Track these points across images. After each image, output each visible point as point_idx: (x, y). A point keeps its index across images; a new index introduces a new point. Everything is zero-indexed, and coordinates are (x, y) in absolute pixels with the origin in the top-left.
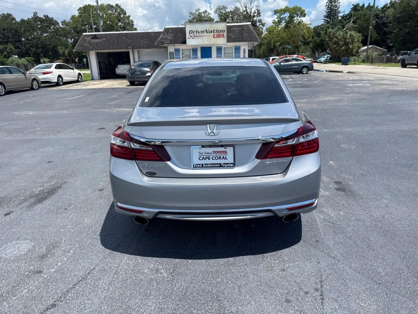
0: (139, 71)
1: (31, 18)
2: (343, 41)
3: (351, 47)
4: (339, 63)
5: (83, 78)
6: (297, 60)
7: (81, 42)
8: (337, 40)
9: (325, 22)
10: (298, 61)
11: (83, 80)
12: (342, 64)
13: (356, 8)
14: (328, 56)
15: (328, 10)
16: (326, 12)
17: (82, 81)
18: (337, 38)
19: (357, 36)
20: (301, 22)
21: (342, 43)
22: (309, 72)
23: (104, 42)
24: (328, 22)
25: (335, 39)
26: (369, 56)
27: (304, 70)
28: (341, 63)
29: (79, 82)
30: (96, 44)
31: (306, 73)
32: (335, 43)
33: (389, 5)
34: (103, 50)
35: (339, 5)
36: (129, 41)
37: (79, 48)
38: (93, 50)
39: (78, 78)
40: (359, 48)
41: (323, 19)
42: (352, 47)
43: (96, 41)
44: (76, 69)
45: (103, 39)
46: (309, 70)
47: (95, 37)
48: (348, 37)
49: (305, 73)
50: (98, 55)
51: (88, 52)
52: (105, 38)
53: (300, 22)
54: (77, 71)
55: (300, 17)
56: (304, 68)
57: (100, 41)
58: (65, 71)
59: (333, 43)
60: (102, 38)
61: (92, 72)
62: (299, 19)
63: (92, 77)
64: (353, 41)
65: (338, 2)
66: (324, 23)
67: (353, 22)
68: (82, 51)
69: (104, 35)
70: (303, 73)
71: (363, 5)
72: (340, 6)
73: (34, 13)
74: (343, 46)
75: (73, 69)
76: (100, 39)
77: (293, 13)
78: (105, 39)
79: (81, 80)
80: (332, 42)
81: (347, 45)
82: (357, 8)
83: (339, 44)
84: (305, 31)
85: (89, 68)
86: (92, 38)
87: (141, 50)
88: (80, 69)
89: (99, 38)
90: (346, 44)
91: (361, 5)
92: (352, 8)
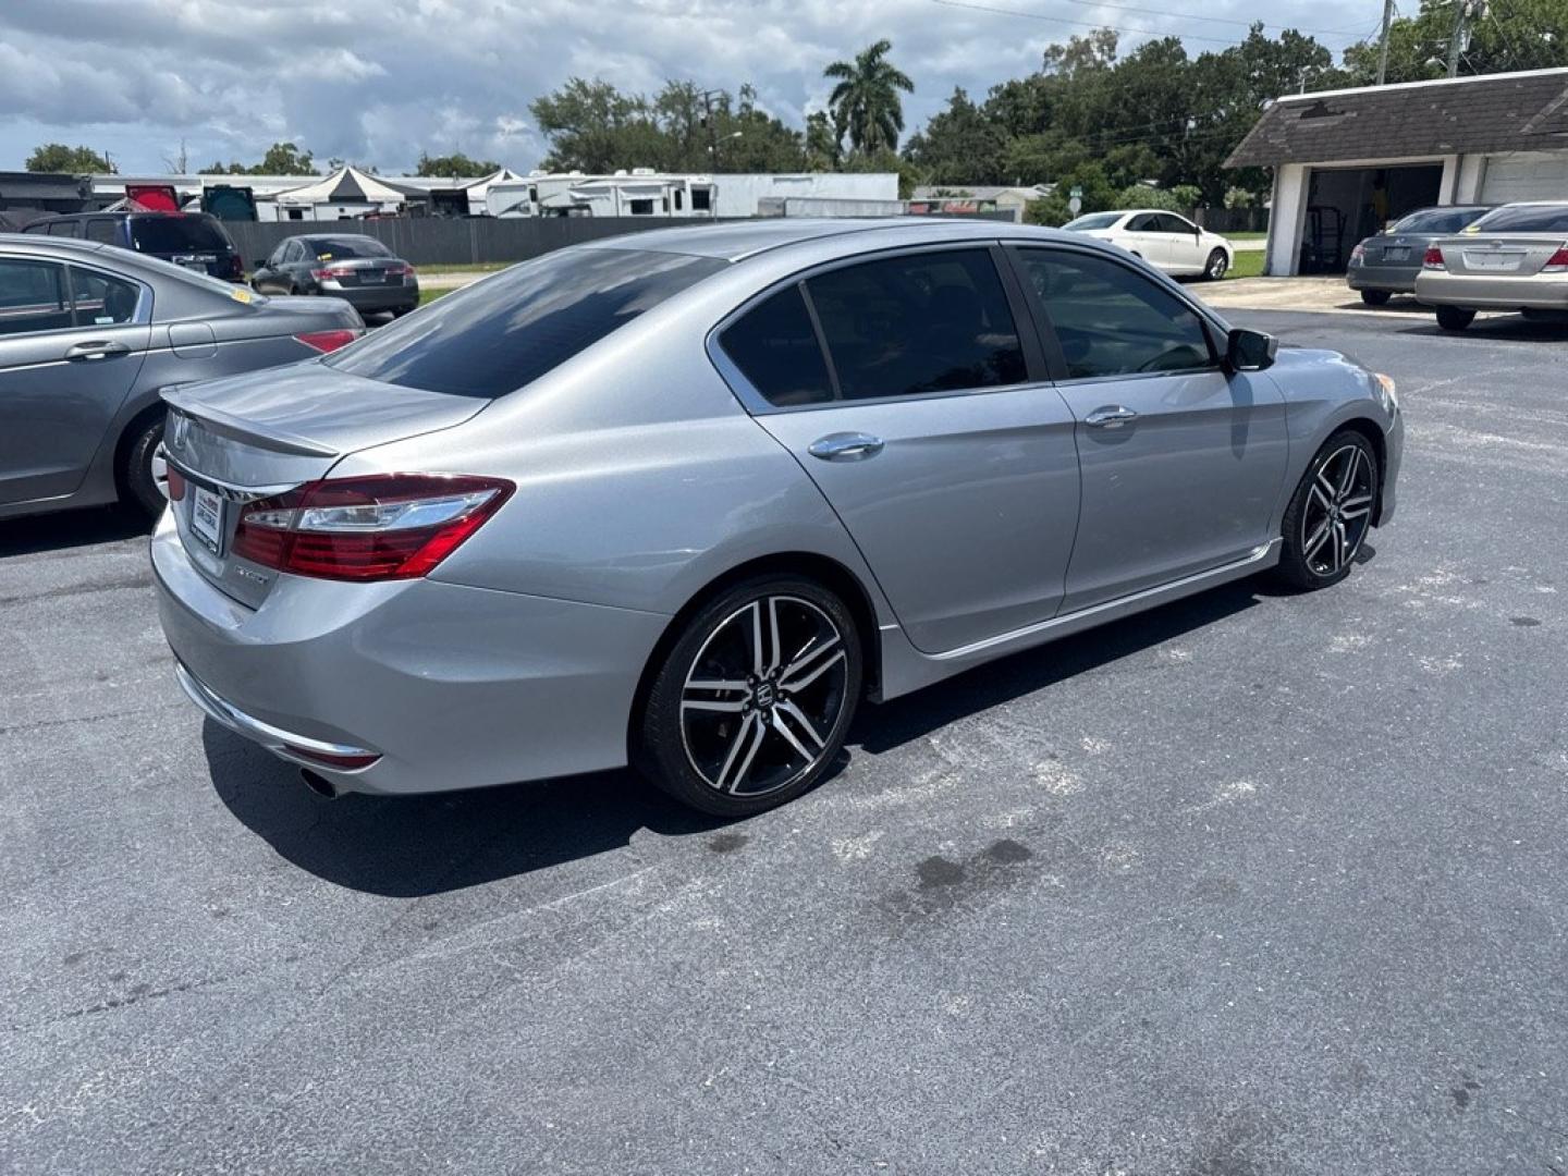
0: (1406, 248)
1: (1240, 45)
5: (1230, 267)
7: (1262, 130)
11: (1225, 275)
17: (1221, 279)
23: (1346, 126)
29: (1211, 279)
30: (1313, 136)
34: (1332, 158)
36: (1454, 119)
37: (1245, 154)
38: (1293, 160)
39: (1210, 265)
43: (1318, 123)
44: (1208, 229)
45: (1348, 115)
47: (1318, 109)
50: (1314, 179)
51: (1279, 168)
52: (1352, 111)
54: (1210, 240)
57: (1330, 124)
58: (1163, 240)
60: (1343, 113)
61: (1271, 246)
63: (1270, 263)
68: (1255, 164)
69: (1353, 101)
73: (1253, 30)
75: (1196, 232)
76: (1336, 117)
78: (1355, 115)
79: (1217, 272)
85: (1265, 230)
86: (1305, 116)
87: (1500, 154)
88: (1228, 235)
89: (1334, 113)
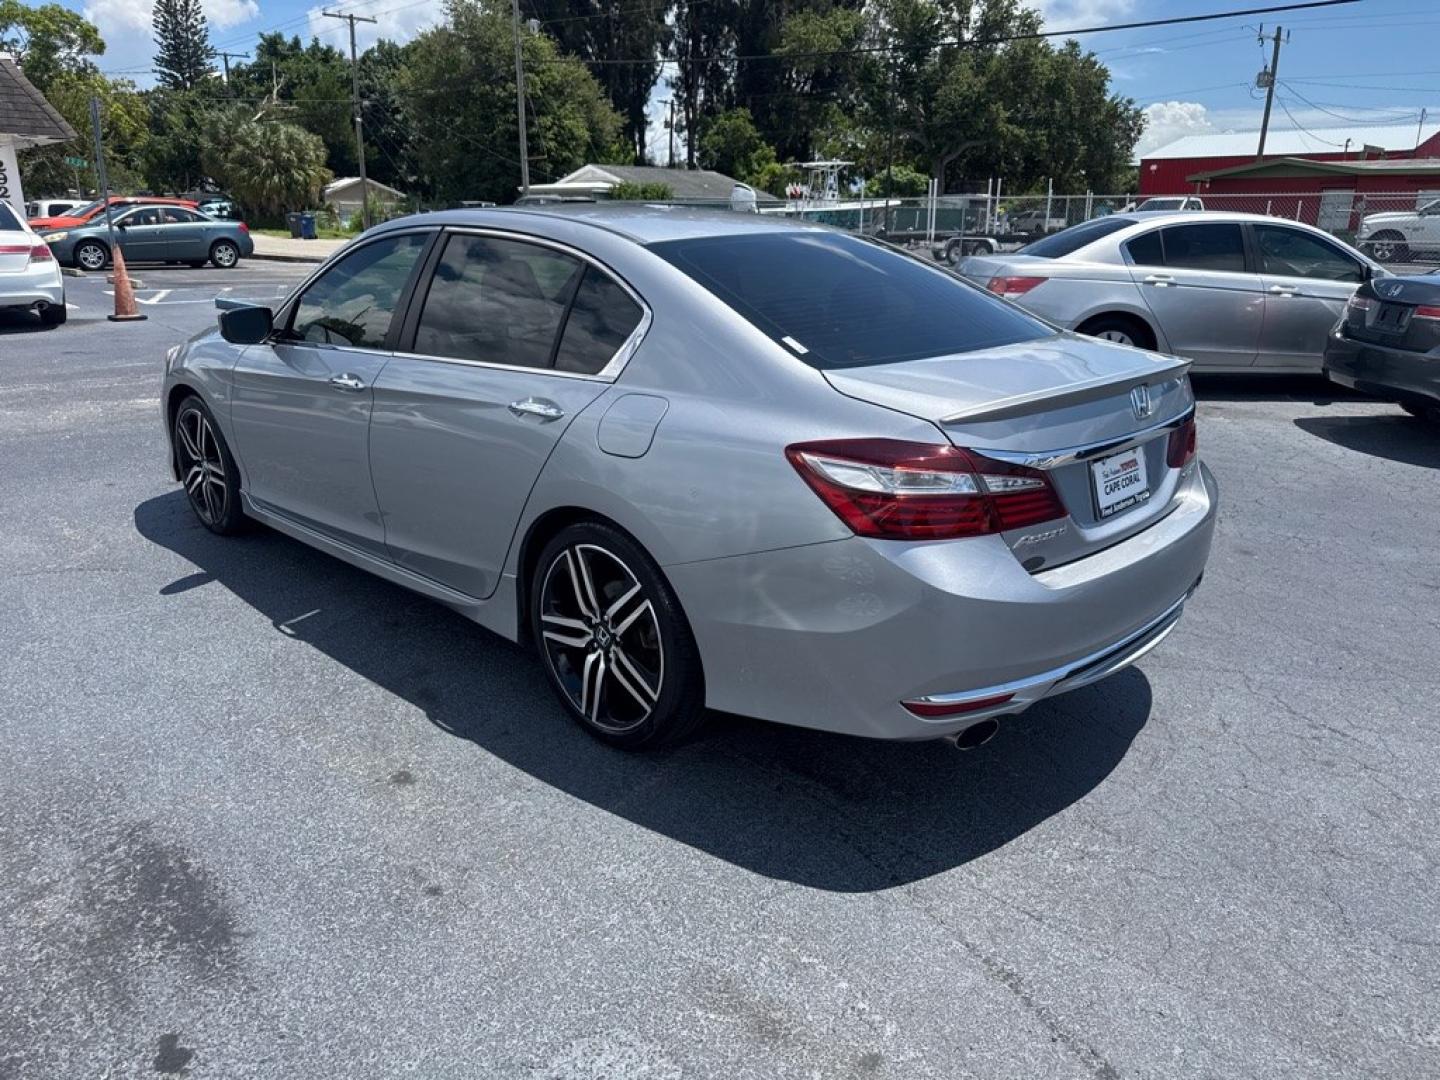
2: (269, 157)
3: (301, 179)
4: (282, 232)
6: (180, 217)
8: (248, 152)
9: (164, 80)
10: (187, 220)
12: (295, 236)
13: (276, 49)
14: (225, 204)
15: (166, 38)
16: (160, 44)
18: (246, 144)
19: (313, 145)
20: (89, 71)
21: (268, 165)
22: (241, 261)
24: (177, 85)
25: (239, 148)
26: (372, 212)
27: (220, 255)
28: (289, 233)
31: (232, 266)
32: (242, 161)
33: (376, 54)
35: (203, 26)
40: (325, 182)
41: (155, 71)
42: (305, 180)
46: (239, 255)
48: (284, 144)
49: (227, 264)
53: (84, 70)
55: (80, 52)
56: (222, 248)
59: (233, 161)
62: (80, 58)
64: (301, 160)
65: (199, 17)
66: (160, 84)
67: (281, 96)
70: (218, 266)
71: (297, 42)
72: (207, 29)
74: (273, 174)
77: (47, 32)
80: (230, 155)
81: (287, 171)
82: (279, 47)
83: (259, 168)
84: (117, 108)
90: (284, 168)
91: (288, 39)
92: (261, 45)
